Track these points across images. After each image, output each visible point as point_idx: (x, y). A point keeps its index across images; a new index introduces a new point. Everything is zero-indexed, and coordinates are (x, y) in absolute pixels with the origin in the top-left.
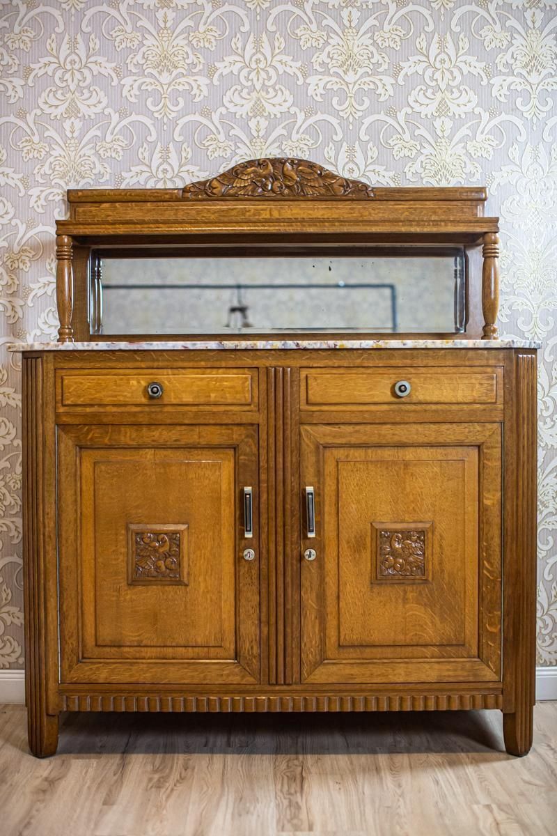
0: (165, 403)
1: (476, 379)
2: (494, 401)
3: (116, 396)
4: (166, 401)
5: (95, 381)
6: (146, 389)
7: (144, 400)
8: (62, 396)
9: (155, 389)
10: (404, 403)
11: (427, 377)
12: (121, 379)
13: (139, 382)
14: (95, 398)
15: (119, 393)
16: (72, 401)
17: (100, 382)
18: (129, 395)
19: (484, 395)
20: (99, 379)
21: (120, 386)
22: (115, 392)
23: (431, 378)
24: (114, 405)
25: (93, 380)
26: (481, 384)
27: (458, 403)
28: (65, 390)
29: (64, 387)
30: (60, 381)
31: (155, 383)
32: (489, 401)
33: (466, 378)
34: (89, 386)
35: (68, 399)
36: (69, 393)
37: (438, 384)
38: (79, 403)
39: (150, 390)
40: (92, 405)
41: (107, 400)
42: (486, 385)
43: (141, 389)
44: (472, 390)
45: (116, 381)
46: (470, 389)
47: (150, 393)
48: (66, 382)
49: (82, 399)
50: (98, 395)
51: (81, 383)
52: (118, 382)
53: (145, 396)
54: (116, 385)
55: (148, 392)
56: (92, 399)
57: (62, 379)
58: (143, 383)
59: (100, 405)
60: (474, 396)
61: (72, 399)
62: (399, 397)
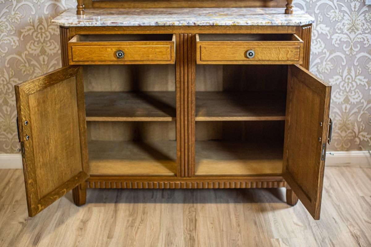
0: (126, 60)
1: (289, 48)
2: (298, 60)
3: (100, 57)
4: (126, 59)
5: (89, 49)
6: (115, 53)
7: (115, 59)
8: (72, 56)
9: (120, 54)
10: (251, 60)
11: (264, 47)
12: (103, 48)
13: (112, 49)
14: (89, 58)
15: (102, 55)
16: (77, 59)
17: (91, 49)
18: (107, 56)
19: (293, 57)
20: (91, 48)
21: (102, 51)
22: (99, 54)
23: (266, 48)
24: (99, 61)
25: (88, 48)
26: (292, 51)
27: (279, 61)
28: (74, 54)
29: (73, 52)
30: (71, 48)
31: (120, 51)
32: (295, 60)
33: (284, 48)
34: (86, 51)
35: (75, 58)
36: (76, 55)
37: (270, 51)
38: (81, 60)
39: (117, 54)
40: (88, 61)
41: (95, 59)
42: (294, 52)
43: (113, 53)
44: (287, 54)
45: (100, 49)
46: (286, 54)
47: (118, 56)
48: (73, 49)
49: (82, 58)
50: (90, 56)
51: (82, 50)
52: (101, 49)
53: (115, 57)
54: (100, 51)
55: (117, 56)
56: (88, 58)
57: (72, 48)
58: (114, 50)
59: (92, 61)
60: (288, 58)
61: (77, 58)
62: (248, 58)
